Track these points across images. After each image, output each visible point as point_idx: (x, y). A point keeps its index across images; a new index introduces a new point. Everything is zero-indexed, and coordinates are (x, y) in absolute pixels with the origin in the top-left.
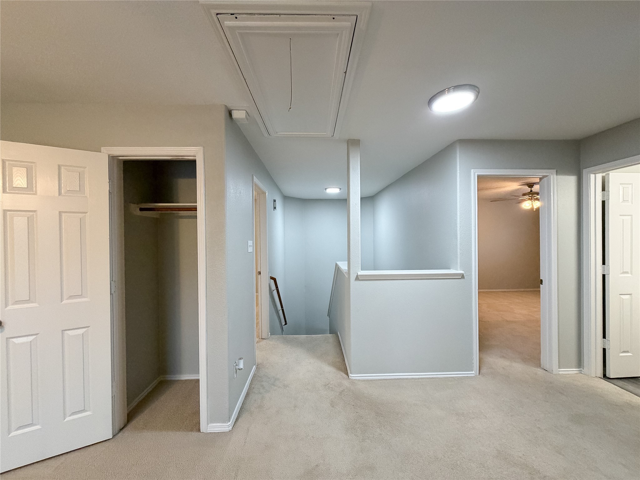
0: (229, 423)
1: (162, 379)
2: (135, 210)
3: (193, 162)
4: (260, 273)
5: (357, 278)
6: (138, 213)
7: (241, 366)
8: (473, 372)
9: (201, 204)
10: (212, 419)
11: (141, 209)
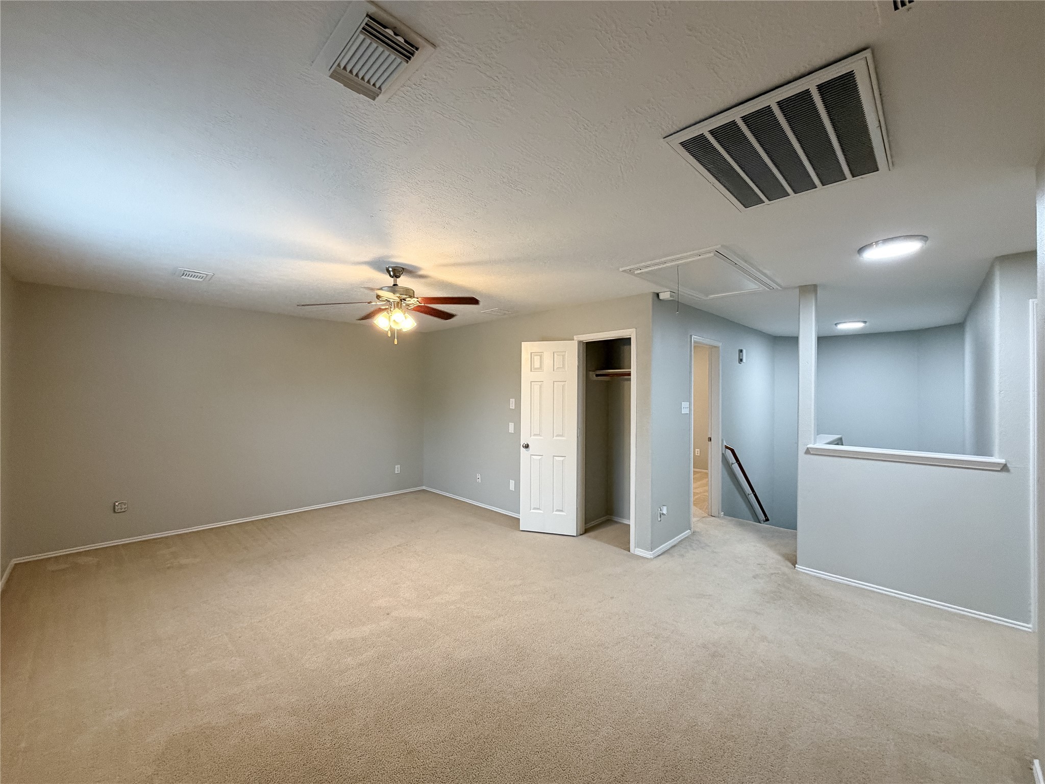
0: (651, 553)
1: (609, 518)
2: (593, 375)
3: (630, 339)
4: (711, 440)
5: (808, 452)
6: (595, 378)
7: (665, 512)
8: (1030, 626)
9: (633, 371)
10: (638, 545)
11: (597, 375)
